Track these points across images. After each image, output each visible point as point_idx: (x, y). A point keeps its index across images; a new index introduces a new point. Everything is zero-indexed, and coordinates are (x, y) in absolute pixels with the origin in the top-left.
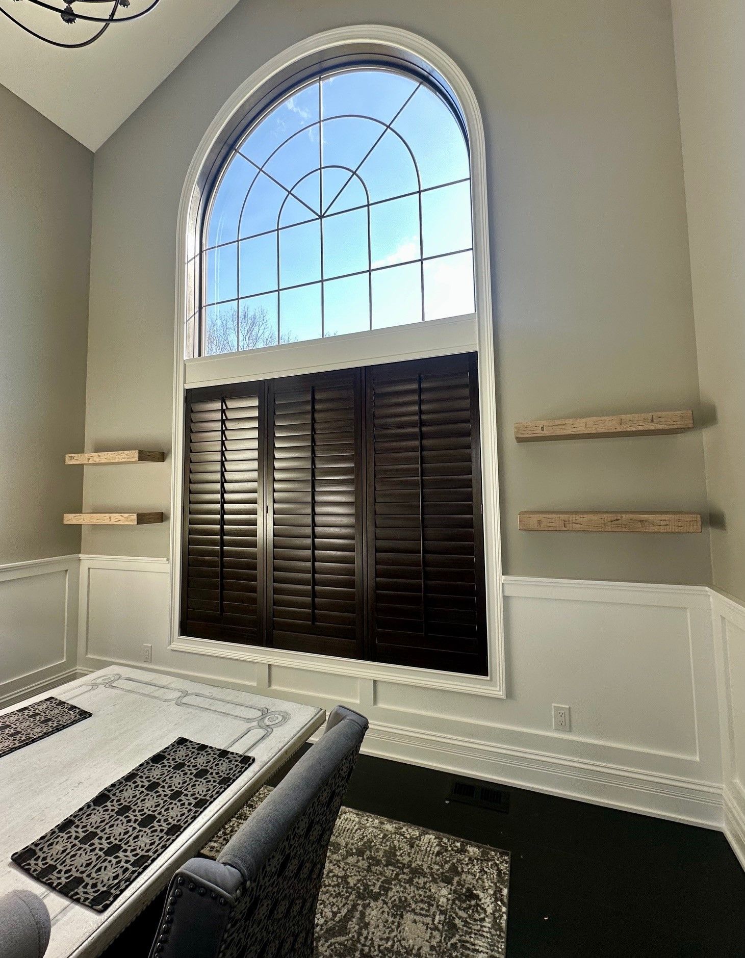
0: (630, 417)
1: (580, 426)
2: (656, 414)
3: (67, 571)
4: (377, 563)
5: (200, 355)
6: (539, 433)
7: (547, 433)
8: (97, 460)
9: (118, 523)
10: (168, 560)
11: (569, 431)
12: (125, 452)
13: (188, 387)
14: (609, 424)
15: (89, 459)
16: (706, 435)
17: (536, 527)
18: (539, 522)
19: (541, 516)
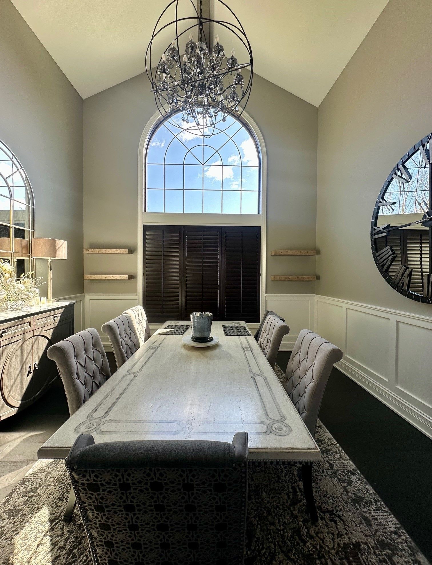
0: (303, 251)
1: (291, 252)
2: (309, 251)
3: (81, 301)
4: (226, 292)
5: (146, 211)
6: (281, 253)
7: (283, 254)
8: (104, 252)
9: (118, 279)
10: (137, 294)
11: (288, 254)
12: (121, 250)
13: (144, 224)
14: (298, 252)
15: (99, 252)
16: (317, 257)
17: (278, 279)
18: (279, 278)
19: (280, 277)
